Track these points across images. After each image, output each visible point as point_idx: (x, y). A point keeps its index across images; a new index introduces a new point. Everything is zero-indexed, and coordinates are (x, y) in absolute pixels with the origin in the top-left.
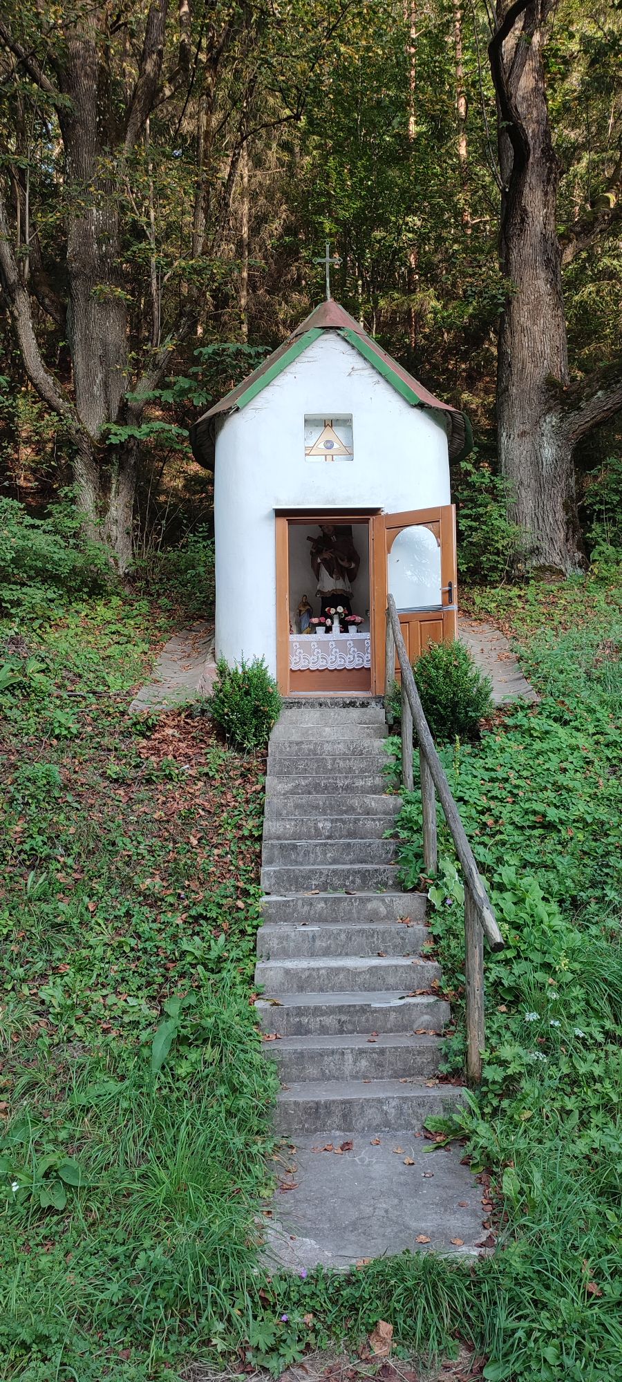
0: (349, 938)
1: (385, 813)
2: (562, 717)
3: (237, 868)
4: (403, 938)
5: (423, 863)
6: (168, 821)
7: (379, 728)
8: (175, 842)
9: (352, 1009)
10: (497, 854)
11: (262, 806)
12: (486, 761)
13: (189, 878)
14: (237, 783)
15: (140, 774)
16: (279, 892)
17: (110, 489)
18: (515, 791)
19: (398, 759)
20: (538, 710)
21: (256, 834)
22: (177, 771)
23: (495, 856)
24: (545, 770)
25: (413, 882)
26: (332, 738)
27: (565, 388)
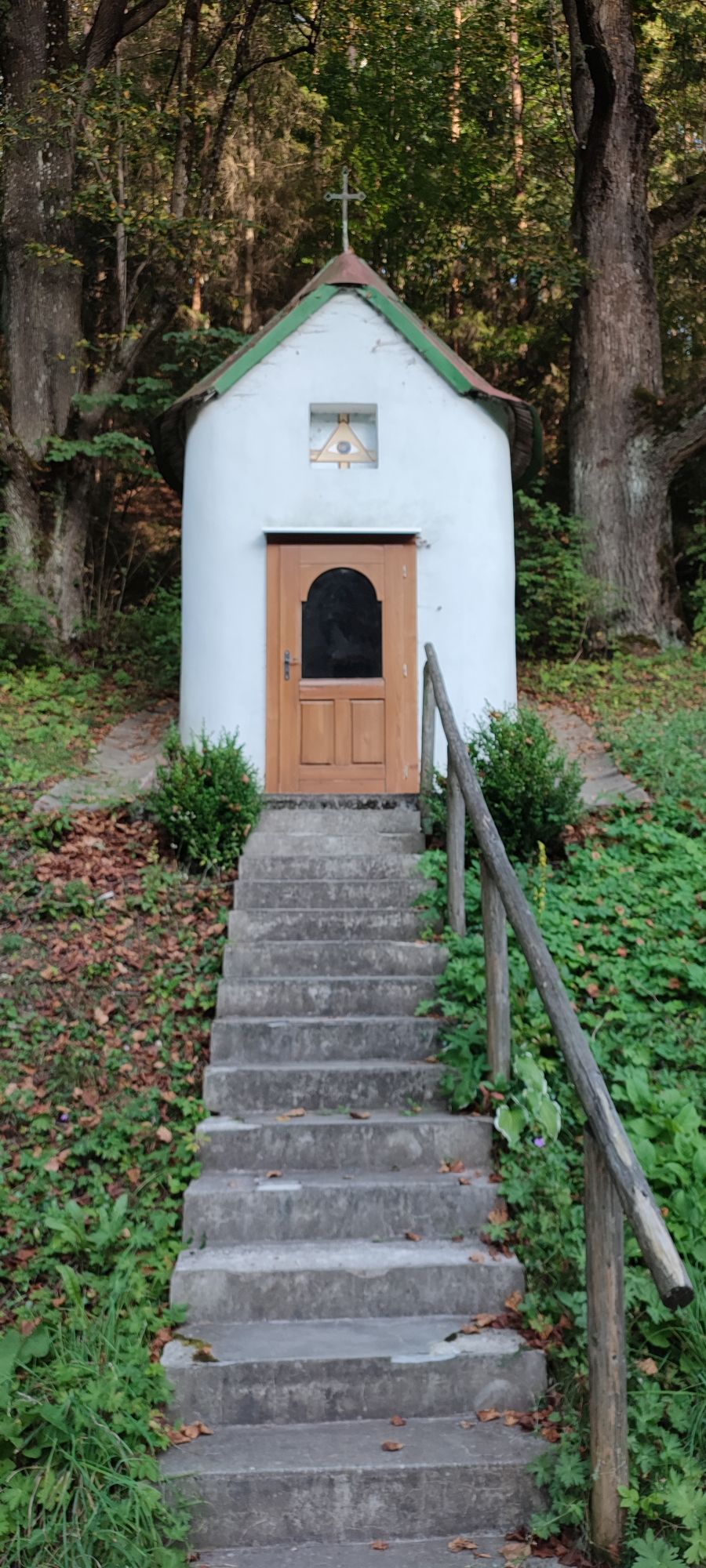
0: (353, 1205)
1: (421, 971)
2: (689, 824)
3: (169, 1066)
4: (451, 1206)
5: (486, 1062)
6: (64, 983)
7: (412, 839)
8: (71, 1018)
9: (354, 1368)
10: (611, 1045)
11: (220, 957)
12: (579, 888)
13: (82, 1081)
14: (186, 921)
15: (32, 905)
16: (235, 1110)
17: (52, 527)
18: (630, 938)
19: (440, 885)
20: (651, 814)
21: (205, 1005)
22: (91, 902)
23: (608, 1048)
24: (674, 904)
25: (468, 1097)
26: (336, 854)
27: (659, 403)
